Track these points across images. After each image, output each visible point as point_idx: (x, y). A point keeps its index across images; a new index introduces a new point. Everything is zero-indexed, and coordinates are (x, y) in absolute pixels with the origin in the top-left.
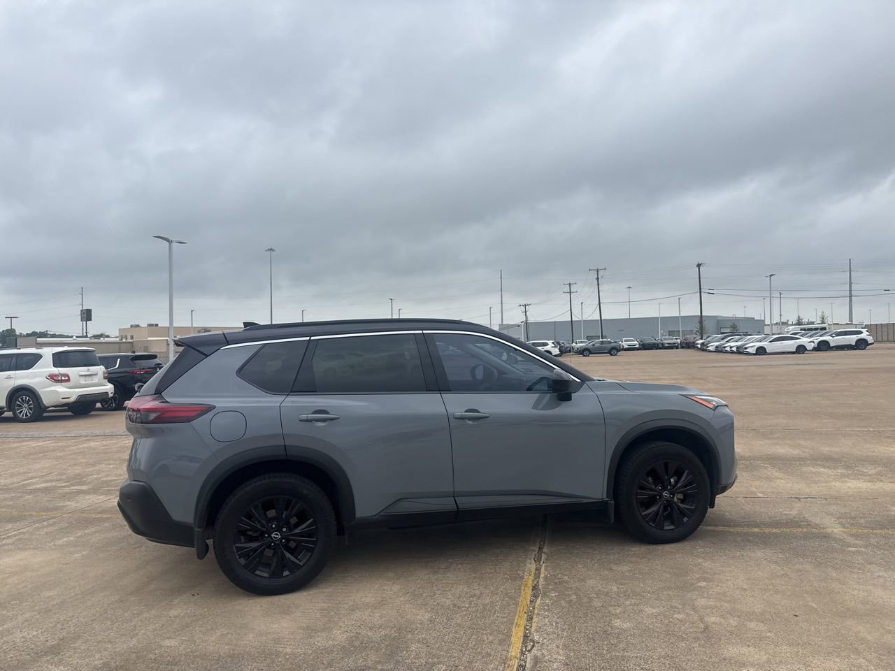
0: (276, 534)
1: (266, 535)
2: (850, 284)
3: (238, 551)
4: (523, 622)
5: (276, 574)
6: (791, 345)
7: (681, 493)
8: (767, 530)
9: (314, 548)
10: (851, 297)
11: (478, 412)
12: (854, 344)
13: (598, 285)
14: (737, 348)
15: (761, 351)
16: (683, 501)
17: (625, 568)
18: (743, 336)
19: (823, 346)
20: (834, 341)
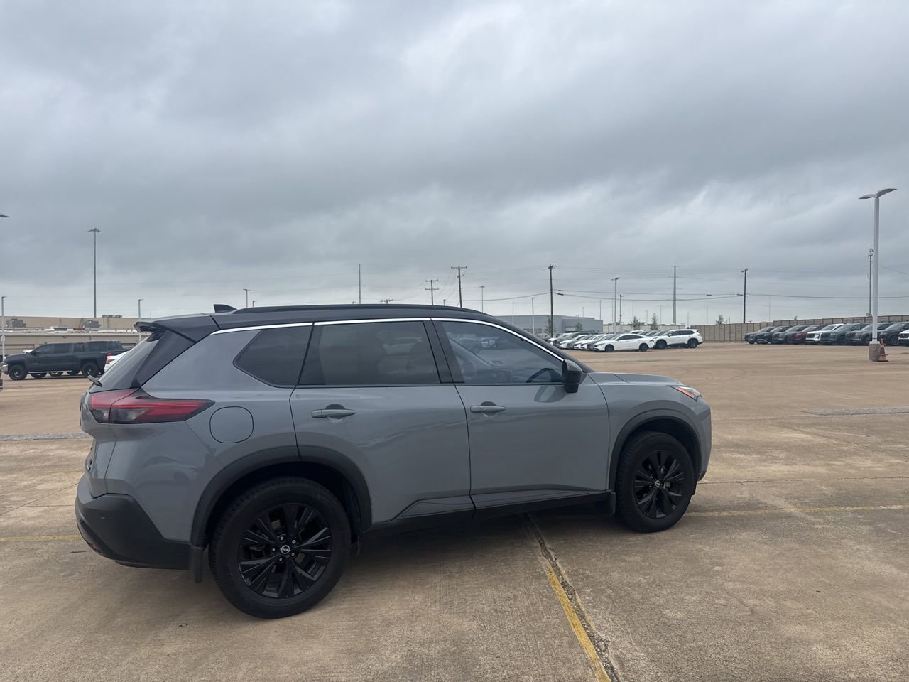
0: (286, 548)
1: (274, 550)
2: (675, 288)
3: (243, 571)
4: (577, 621)
5: (287, 593)
6: (635, 343)
7: (668, 481)
8: (736, 513)
9: (329, 560)
10: (675, 300)
11: (494, 405)
12: (687, 343)
13: (460, 283)
14: (588, 346)
15: (610, 348)
16: (669, 489)
17: (638, 558)
18: (591, 335)
19: (661, 345)
20: (671, 340)
